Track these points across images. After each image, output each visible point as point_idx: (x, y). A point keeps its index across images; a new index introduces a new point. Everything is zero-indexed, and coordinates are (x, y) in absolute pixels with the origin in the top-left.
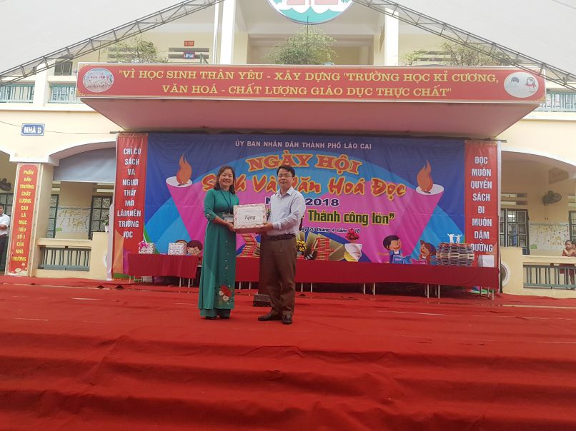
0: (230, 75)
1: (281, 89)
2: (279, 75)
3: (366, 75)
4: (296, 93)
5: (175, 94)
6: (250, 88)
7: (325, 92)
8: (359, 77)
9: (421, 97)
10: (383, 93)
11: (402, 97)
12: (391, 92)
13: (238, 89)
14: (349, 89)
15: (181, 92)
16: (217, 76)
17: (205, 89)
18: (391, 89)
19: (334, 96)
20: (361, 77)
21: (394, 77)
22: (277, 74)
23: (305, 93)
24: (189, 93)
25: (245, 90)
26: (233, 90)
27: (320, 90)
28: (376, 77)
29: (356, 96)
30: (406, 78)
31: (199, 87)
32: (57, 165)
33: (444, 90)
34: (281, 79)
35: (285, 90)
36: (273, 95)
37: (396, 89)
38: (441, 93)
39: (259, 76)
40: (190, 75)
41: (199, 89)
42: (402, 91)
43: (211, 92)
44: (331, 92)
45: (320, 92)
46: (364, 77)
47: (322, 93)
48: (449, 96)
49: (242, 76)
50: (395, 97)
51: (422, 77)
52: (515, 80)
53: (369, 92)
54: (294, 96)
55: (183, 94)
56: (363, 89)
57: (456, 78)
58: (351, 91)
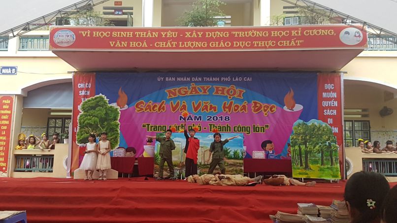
0: (156, 35)
1: (190, 43)
2: (188, 34)
3: (246, 33)
4: (200, 46)
5: (118, 48)
6: (169, 43)
7: (219, 44)
8: (241, 34)
9: (283, 47)
10: (258, 44)
11: (270, 47)
12: (263, 44)
13: (161, 44)
14: (235, 42)
15: (122, 46)
16: (146, 35)
17: (139, 44)
18: (263, 42)
19: (225, 48)
20: (243, 34)
21: (265, 34)
22: (187, 33)
23: (206, 46)
24: (128, 47)
25: (166, 45)
26: (157, 44)
27: (216, 44)
28: (253, 34)
29: (240, 47)
30: (273, 34)
31: (135, 43)
32: (26, 96)
33: (298, 41)
34: (189, 36)
35: (192, 44)
36: (185, 48)
37: (266, 42)
38: (297, 44)
39: (175, 35)
40: (128, 34)
41: (135, 44)
42: (270, 43)
43: (143, 46)
44: (223, 45)
45: (216, 45)
46: (245, 34)
47: (217, 46)
48: (302, 45)
49: (164, 35)
50: (265, 47)
51: (284, 33)
52: (347, 33)
53: (248, 44)
54: (198, 48)
55: (124, 48)
56: (244, 42)
57: (307, 33)
58: (237, 44)
